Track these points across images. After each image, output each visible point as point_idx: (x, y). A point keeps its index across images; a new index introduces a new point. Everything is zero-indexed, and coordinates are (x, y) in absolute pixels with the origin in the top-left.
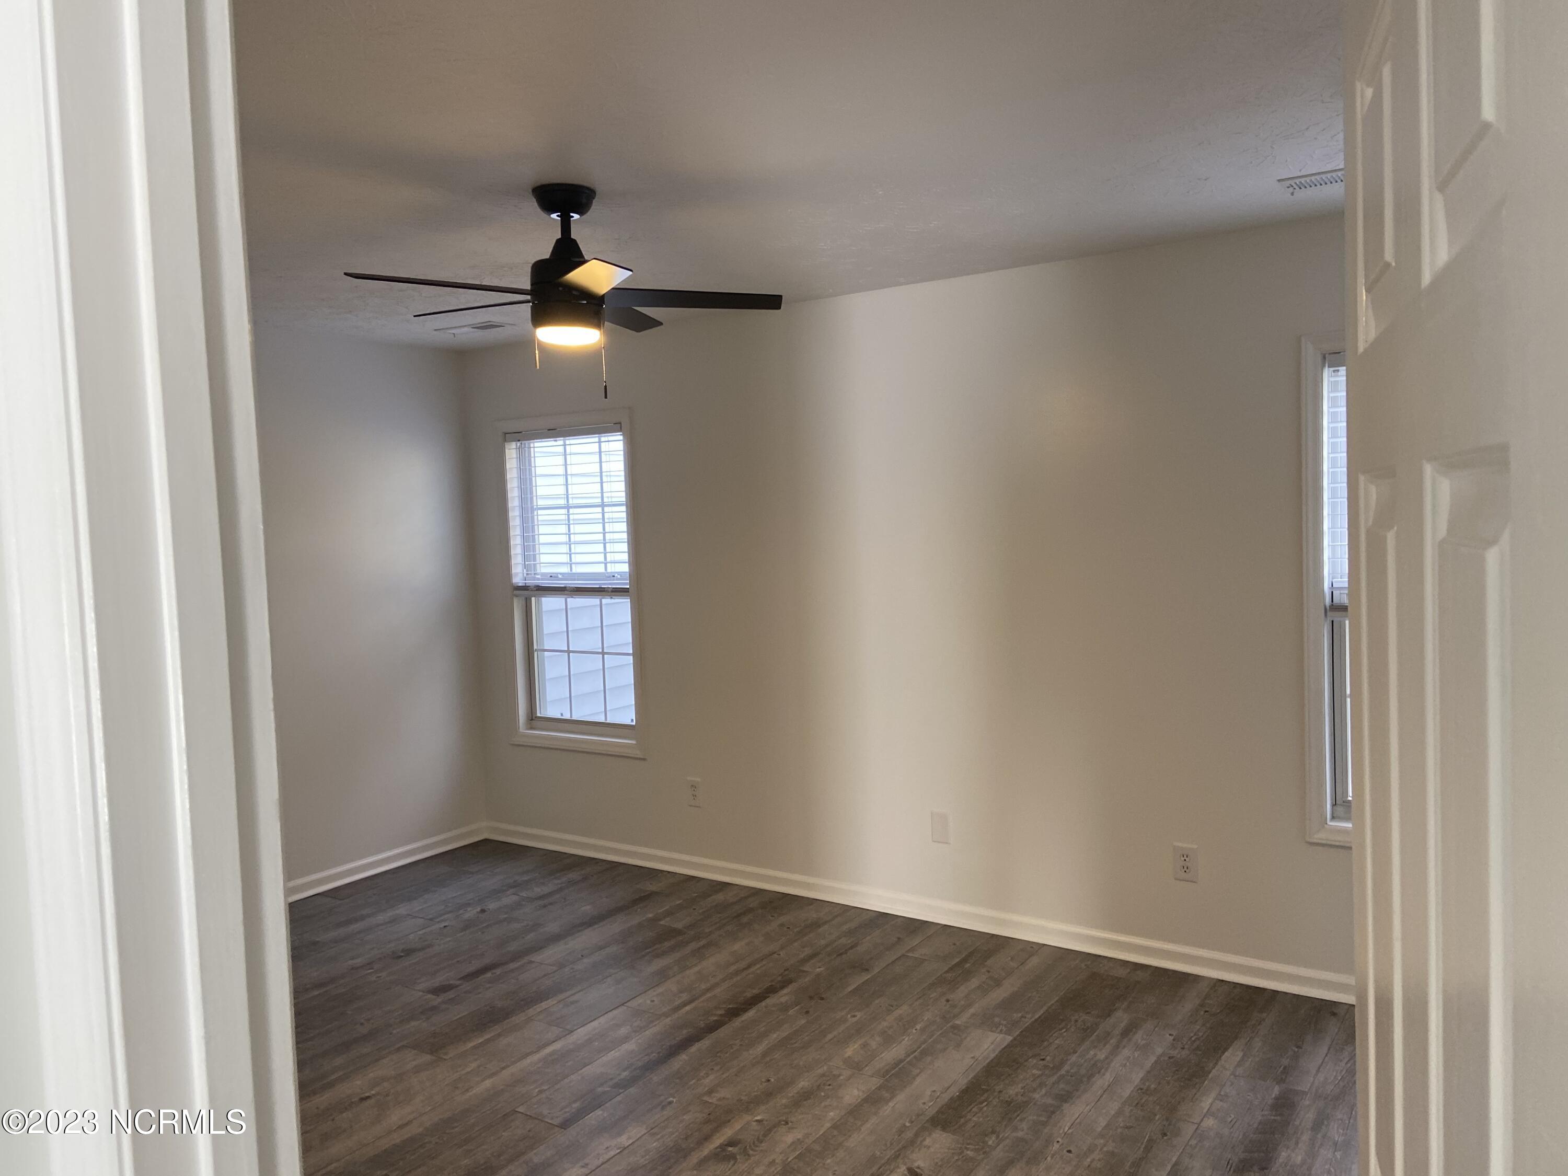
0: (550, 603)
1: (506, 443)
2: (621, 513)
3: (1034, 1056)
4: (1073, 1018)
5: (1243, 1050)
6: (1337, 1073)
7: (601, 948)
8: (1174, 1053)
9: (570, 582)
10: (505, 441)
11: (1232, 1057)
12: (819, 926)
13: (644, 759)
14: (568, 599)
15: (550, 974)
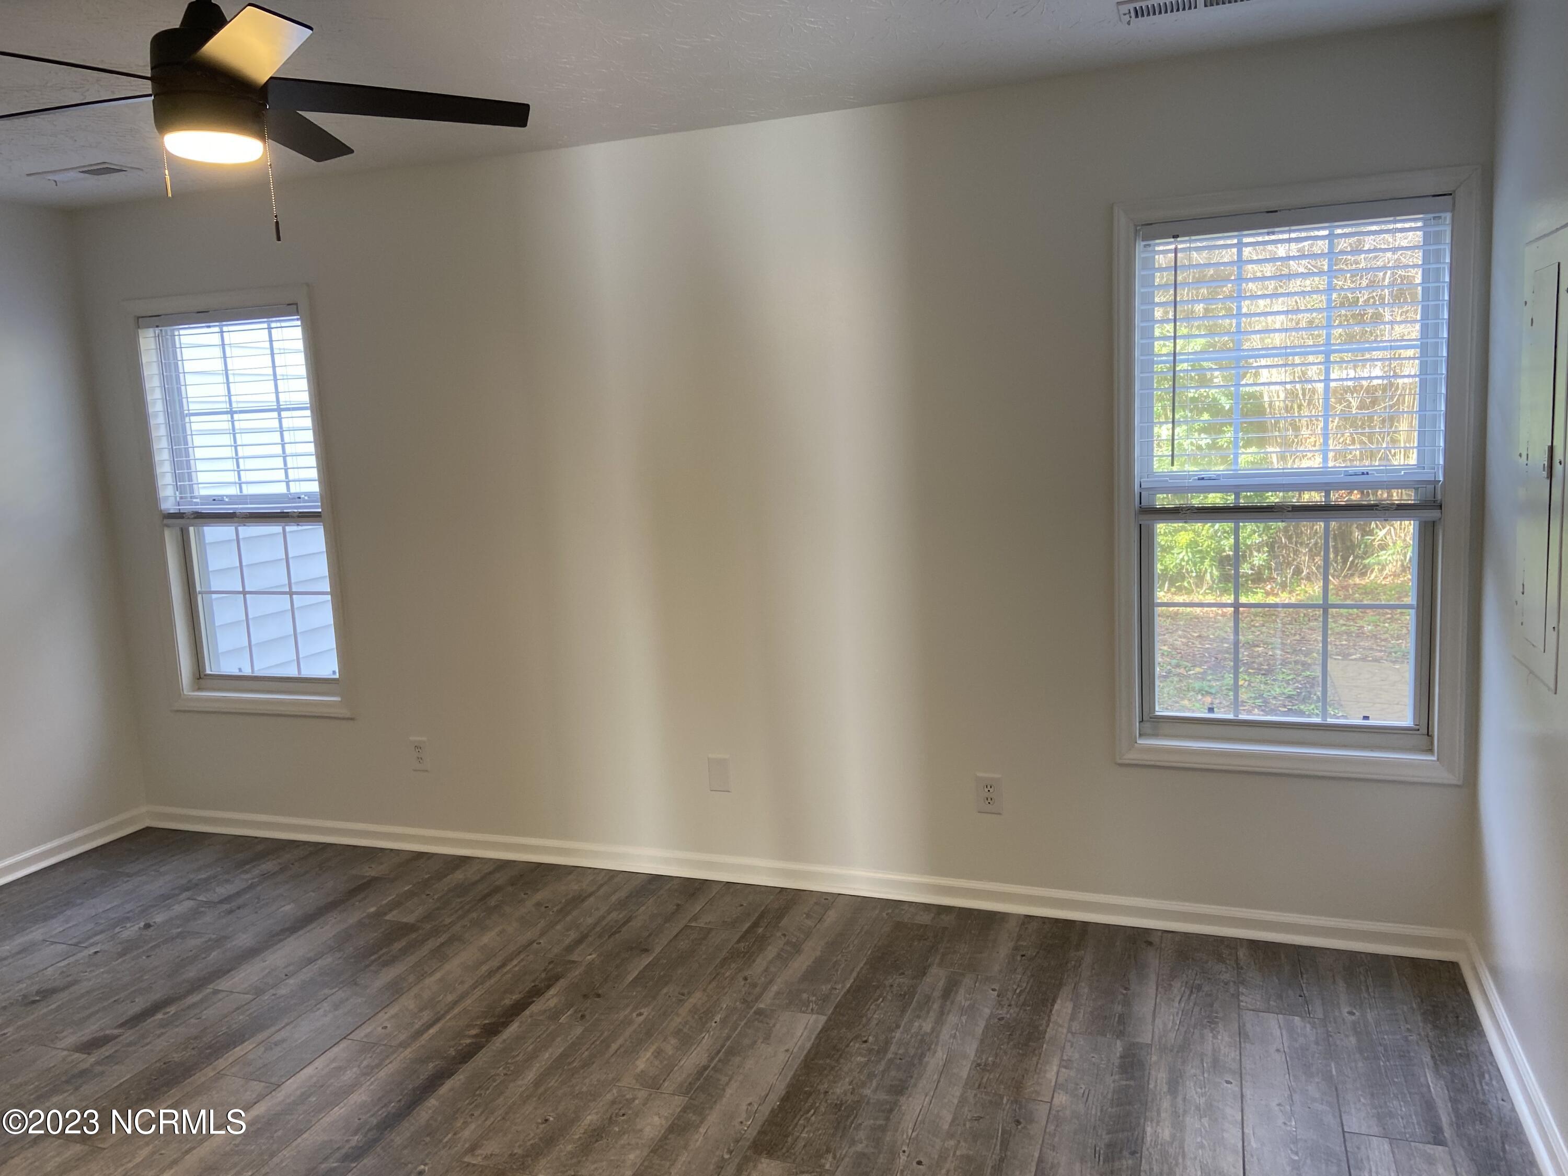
0: (214, 533)
1: (140, 331)
2: (305, 420)
3: (856, 1037)
4: (887, 983)
5: (1071, 1000)
6: (1173, 1016)
7: (311, 961)
8: (1002, 1012)
9: (240, 506)
10: (139, 327)
11: (1063, 1008)
12: (583, 901)
13: (352, 719)
14: (240, 528)
15: (243, 1006)
